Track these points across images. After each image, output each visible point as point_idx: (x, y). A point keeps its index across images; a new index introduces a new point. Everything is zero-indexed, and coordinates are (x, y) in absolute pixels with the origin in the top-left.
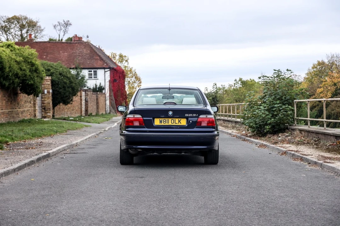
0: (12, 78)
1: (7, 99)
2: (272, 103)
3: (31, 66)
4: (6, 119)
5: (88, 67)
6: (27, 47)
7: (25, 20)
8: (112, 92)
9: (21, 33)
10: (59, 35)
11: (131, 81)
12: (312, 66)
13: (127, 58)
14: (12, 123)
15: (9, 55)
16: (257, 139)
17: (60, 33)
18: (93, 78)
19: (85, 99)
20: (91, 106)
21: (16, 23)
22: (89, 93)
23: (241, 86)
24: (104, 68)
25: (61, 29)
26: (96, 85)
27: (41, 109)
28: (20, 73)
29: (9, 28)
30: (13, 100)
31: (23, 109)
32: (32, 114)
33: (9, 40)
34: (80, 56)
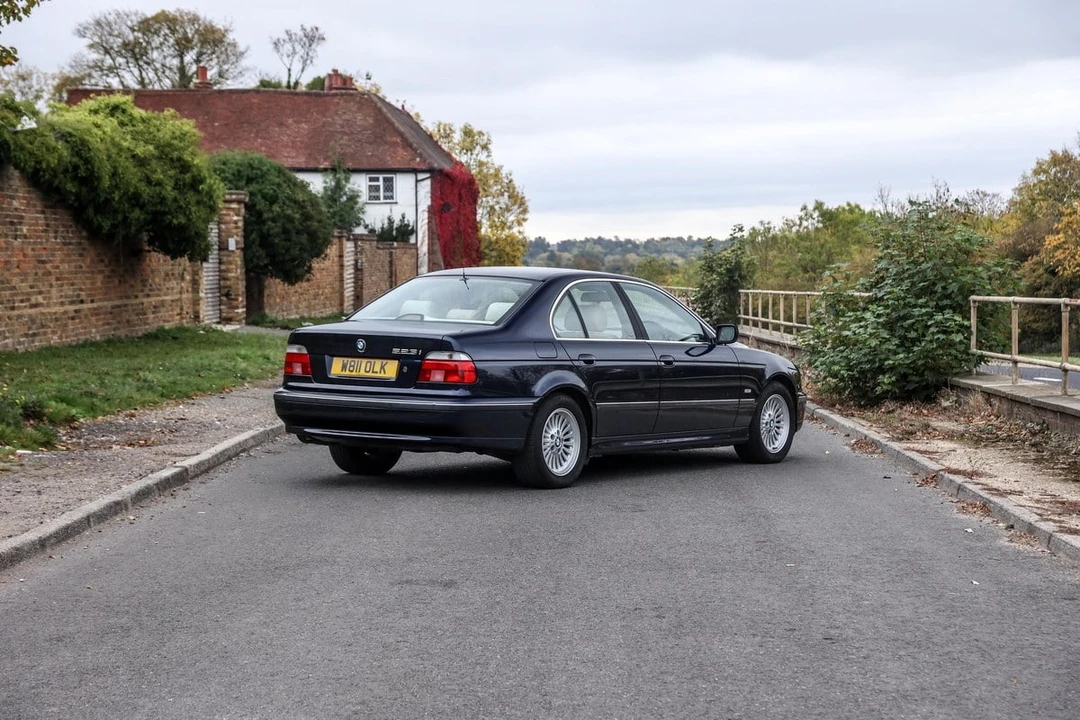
0: (121, 207)
1: (110, 268)
2: (902, 302)
3: (181, 172)
4: (105, 330)
5: (367, 168)
6: (169, 112)
7: (193, 24)
8: (437, 241)
9: (182, 62)
10: (289, 70)
11: (497, 207)
12: (1034, 166)
13: (485, 138)
14: (120, 340)
15: (113, 139)
16: (853, 415)
17: (291, 65)
18: (382, 200)
19: (353, 262)
20: (373, 282)
21: (166, 35)
22: (367, 246)
23: (821, 225)
24: (415, 171)
25: (294, 52)
26: (389, 219)
27: (218, 294)
28: (146, 191)
29: (145, 48)
30: (126, 271)
31: (160, 299)
32: (187, 313)
33: (147, 81)
34: (346, 134)
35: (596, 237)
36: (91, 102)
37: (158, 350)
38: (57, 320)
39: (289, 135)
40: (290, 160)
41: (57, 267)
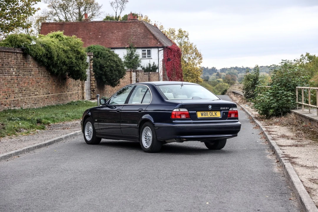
0: (60, 65)
1: (57, 83)
2: (277, 89)
3: (77, 54)
4: (56, 102)
5: (142, 47)
6: (74, 36)
8: (166, 71)
9: (79, 11)
10: (116, 13)
11: (191, 58)
13: (187, 33)
14: (60, 105)
15: (57, 45)
17: (117, 11)
18: (147, 58)
19: (135, 79)
22: (140, 74)
23: (308, 62)
24: (158, 48)
25: (118, 6)
26: (149, 64)
27: (90, 91)
28: (67, 60)
29: (67, 6)
30: (62, 84)
31: (72, 92)
32: (80, 97)
33: (68, 18)
34: (134, 35)
35: (235, 67)
36: (51, 34)
37: (71, 107)
38: (42, 99)
39: (115, 36)
40: (115, 45)
41: (42, 84)
